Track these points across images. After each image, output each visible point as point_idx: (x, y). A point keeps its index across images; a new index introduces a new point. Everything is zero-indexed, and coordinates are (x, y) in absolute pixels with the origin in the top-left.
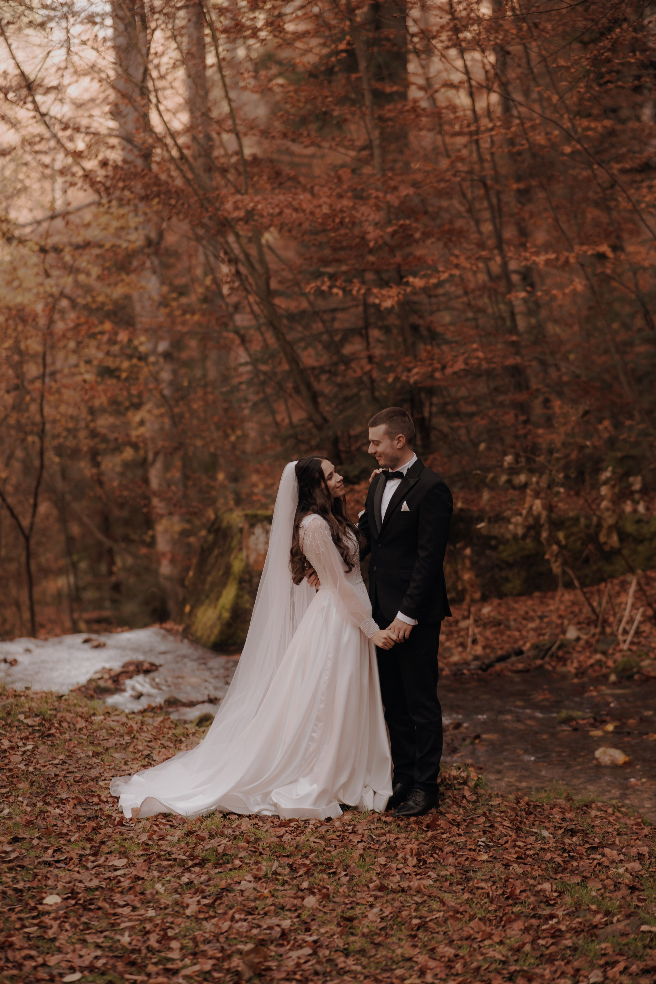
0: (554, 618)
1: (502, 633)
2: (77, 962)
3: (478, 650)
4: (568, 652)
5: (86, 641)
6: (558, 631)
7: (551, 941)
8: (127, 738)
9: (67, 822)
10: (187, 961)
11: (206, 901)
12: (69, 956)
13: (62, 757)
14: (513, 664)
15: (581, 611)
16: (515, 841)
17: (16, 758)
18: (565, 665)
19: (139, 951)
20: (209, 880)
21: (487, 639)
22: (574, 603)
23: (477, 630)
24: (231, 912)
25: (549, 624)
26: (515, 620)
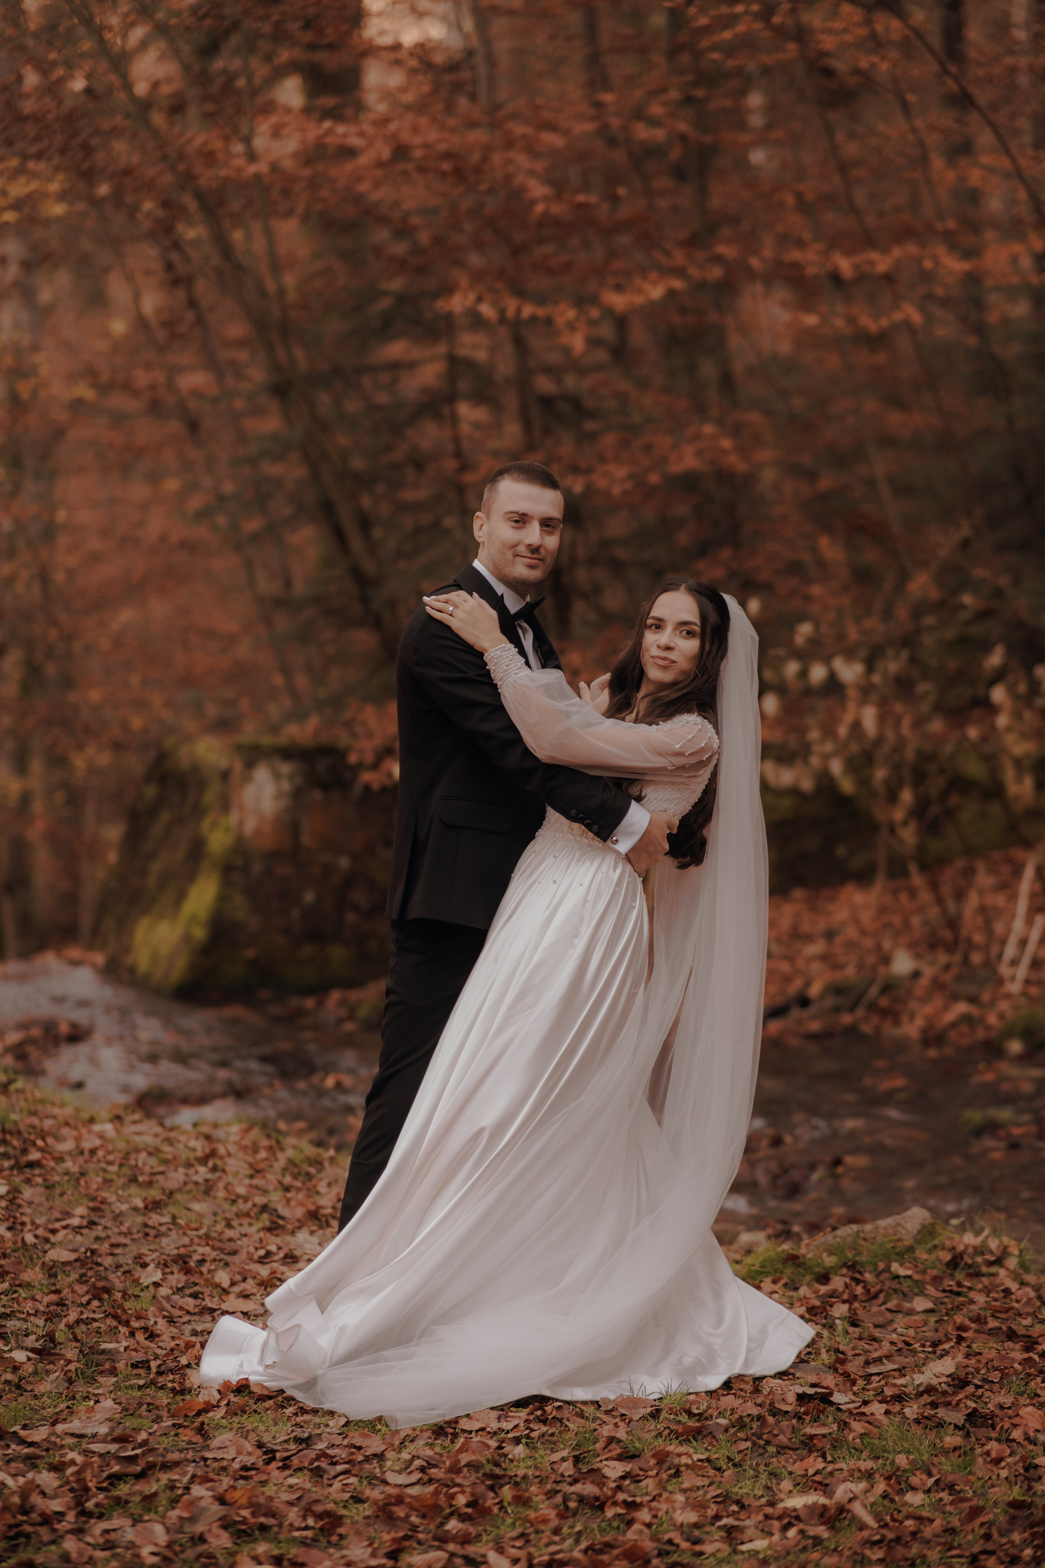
0: (855, 935)
4: (901, 1000)
6: (873, 959)
14: (799, 1022)
25: (847, 946)
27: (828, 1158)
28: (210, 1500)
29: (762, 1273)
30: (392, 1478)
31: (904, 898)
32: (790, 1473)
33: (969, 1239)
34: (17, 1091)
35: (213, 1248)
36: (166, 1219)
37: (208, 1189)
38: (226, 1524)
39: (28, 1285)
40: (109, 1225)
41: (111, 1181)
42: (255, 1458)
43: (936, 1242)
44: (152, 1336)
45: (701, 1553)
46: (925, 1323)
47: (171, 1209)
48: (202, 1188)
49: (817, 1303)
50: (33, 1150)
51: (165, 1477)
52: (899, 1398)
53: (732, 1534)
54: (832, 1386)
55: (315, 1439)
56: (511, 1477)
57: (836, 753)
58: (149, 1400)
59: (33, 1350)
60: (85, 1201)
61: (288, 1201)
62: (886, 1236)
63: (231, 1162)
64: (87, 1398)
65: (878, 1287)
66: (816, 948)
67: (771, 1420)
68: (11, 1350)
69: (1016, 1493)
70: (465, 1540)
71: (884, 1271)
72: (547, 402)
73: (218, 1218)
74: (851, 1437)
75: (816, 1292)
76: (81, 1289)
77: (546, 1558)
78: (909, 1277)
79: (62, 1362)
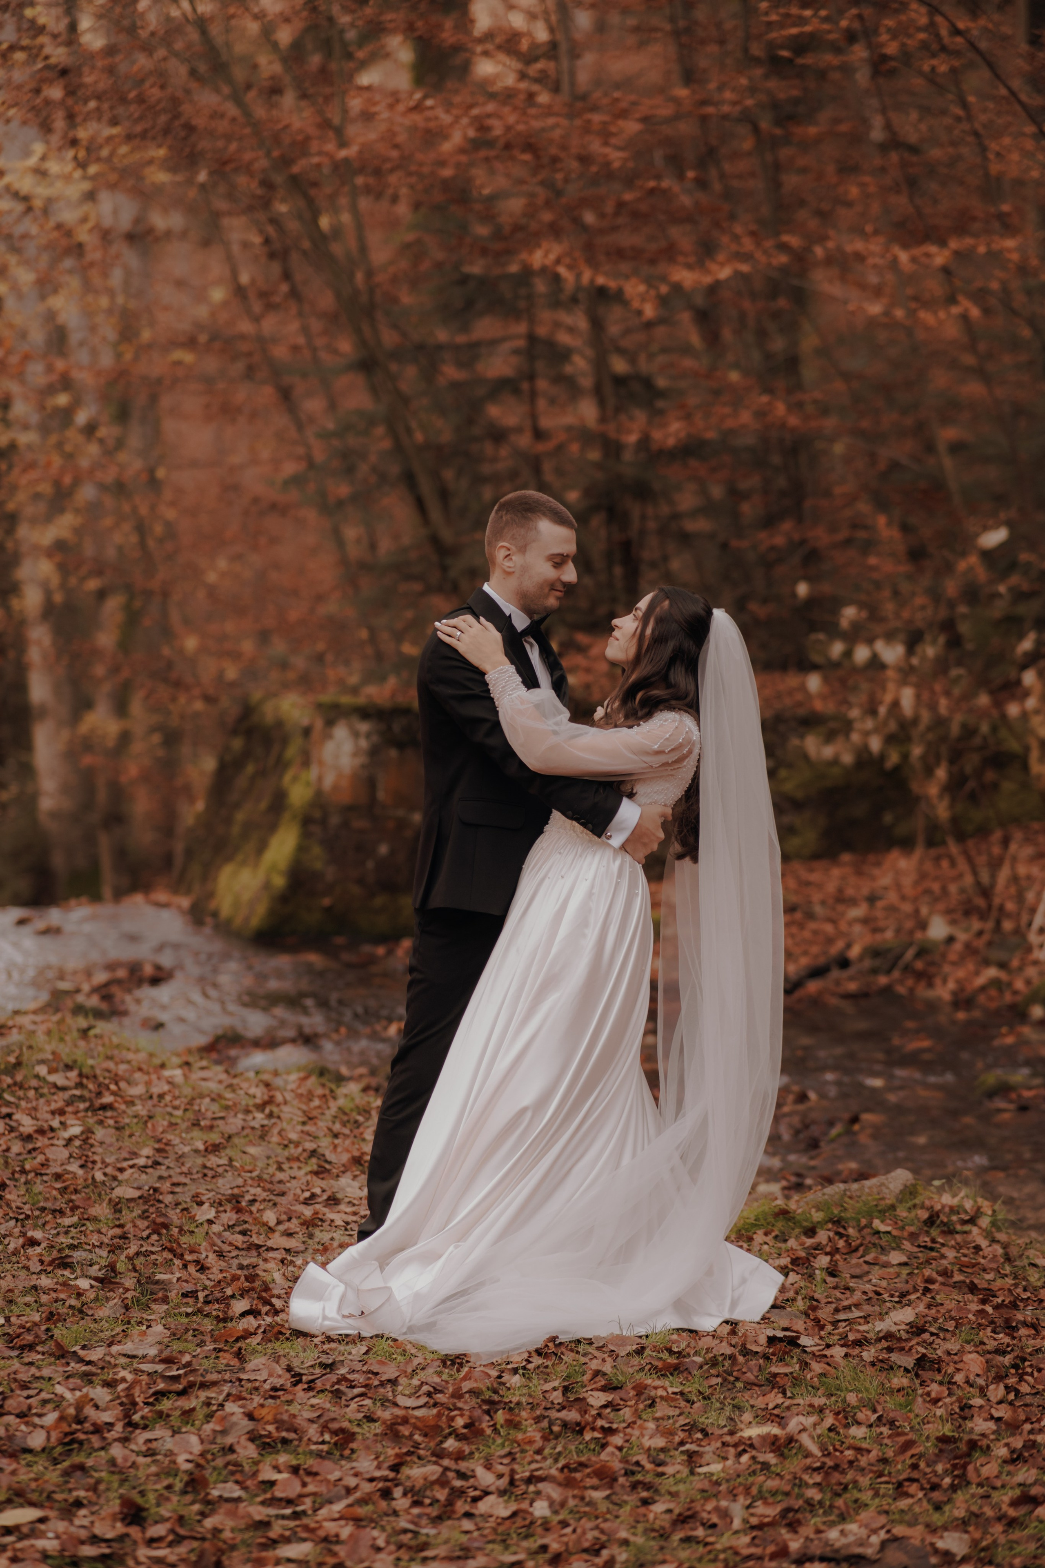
0: (896, 900)
4: (932, 964)
6: (911, 924)
14: (838, 983)
18: (930, 985)
22: (924, 876)
25: (888, 911)
27: (846, 1116)
28: (240, 1416)
29: (756, 1225)
30: (402, 1401)
31: (945, 864)
32: (752, 1406)
33: (947, 1199)
34: (96, 1036)
35: (264, 1190)
36: (224, 1161)
37: (263, 1134)
38: (253, 1437)
39: (95, 1219)
40: (171, 1165)
41: (176, 1124)
42: (285, 1380)
43: (917, 1201)
44: (203, 1268)
45: (663, 1474)
46: (898, 1275)
47: (229, 1152)
48: (259, 1133)
49: (803, 1254)
50: (107, 1094)
51: (203, 1395)
52: (858, 1343)
53: (692, 1459)
54: (802, 1330)
55: (338, 1365)
56: (506, 1403)
57: (876, 730)
58: (195, 1326)
59: (96, 1279)
60: (151, 1143)
61: (335, 1147)
62: (869, 1195)
63: (285, 1109)
64: (140, 1323)
65: (858, 1242)
66: (858, 912)
67: (741, 1359)
68: (76, 1278)
69: (947, 1430)
70: (459, 1456)
71: (866, 1226)
72: (620, 381)
73: (271, 1162)
74: (809, 1377)
75: (803, 1244)
76: (143, 1224)
77: (527, 1474)
78: (888, 1233)
79: (121, 1290)
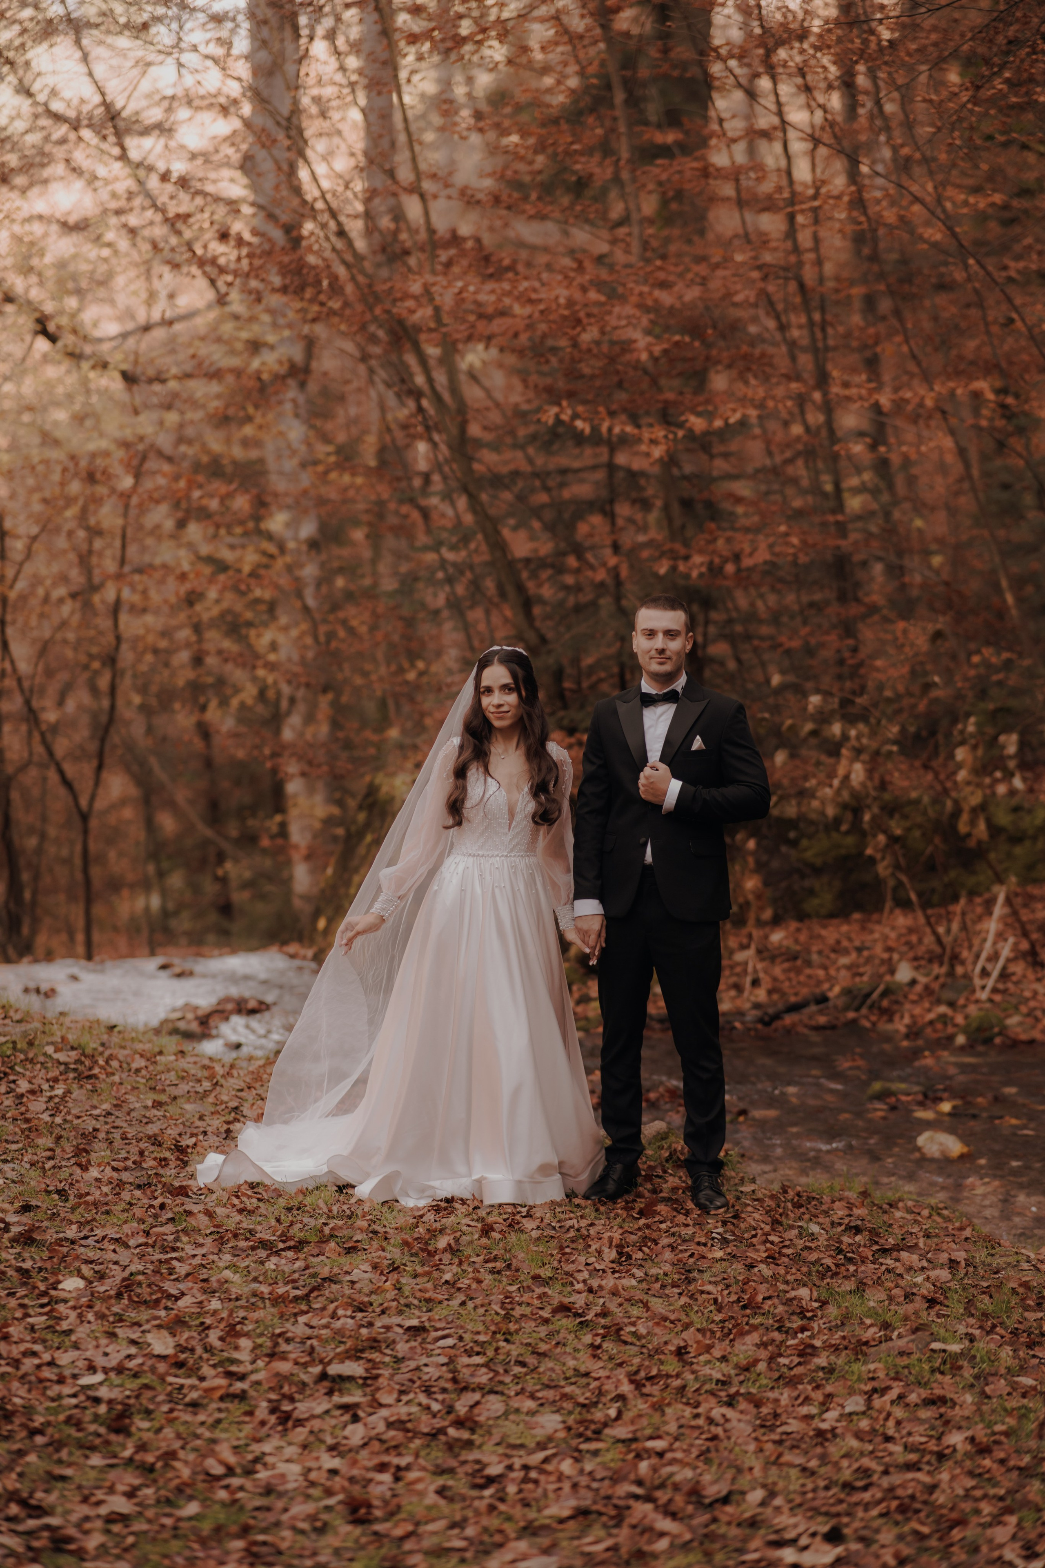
0: (878, 950)
1: (798, 971)
2: (100, 1361)
3: (761, 995)
4: (897, 1002)
5: (164, 967)
6: (883, 969)
7: (796, 1360)
8: (207, 1085)
9: (106, 1189)
10: (260, 1363)
11: (298, 1293)
12: (88, 1354)
13: (106, 1106)
14: (811, 1017)
15: (920, 941)
16: (767, 1234)
17: (37, 1106)
19: (192, 1350)
20: (307, 1268)
21: (775, 979)
22: (911, 930)
23: (759, 966)
24: (332, 1307)
25: (869, 960)
26: (820, 953)
36: (161, 1113)
37: (203, 1096)
40: (120, 1115)
41: (138, 1088)
47: (168, 1107)
48: (199, 1095)
50: (96, 1067)
60: (112, 1100)
66: (847, 960)
73: (197, 1114)
